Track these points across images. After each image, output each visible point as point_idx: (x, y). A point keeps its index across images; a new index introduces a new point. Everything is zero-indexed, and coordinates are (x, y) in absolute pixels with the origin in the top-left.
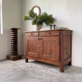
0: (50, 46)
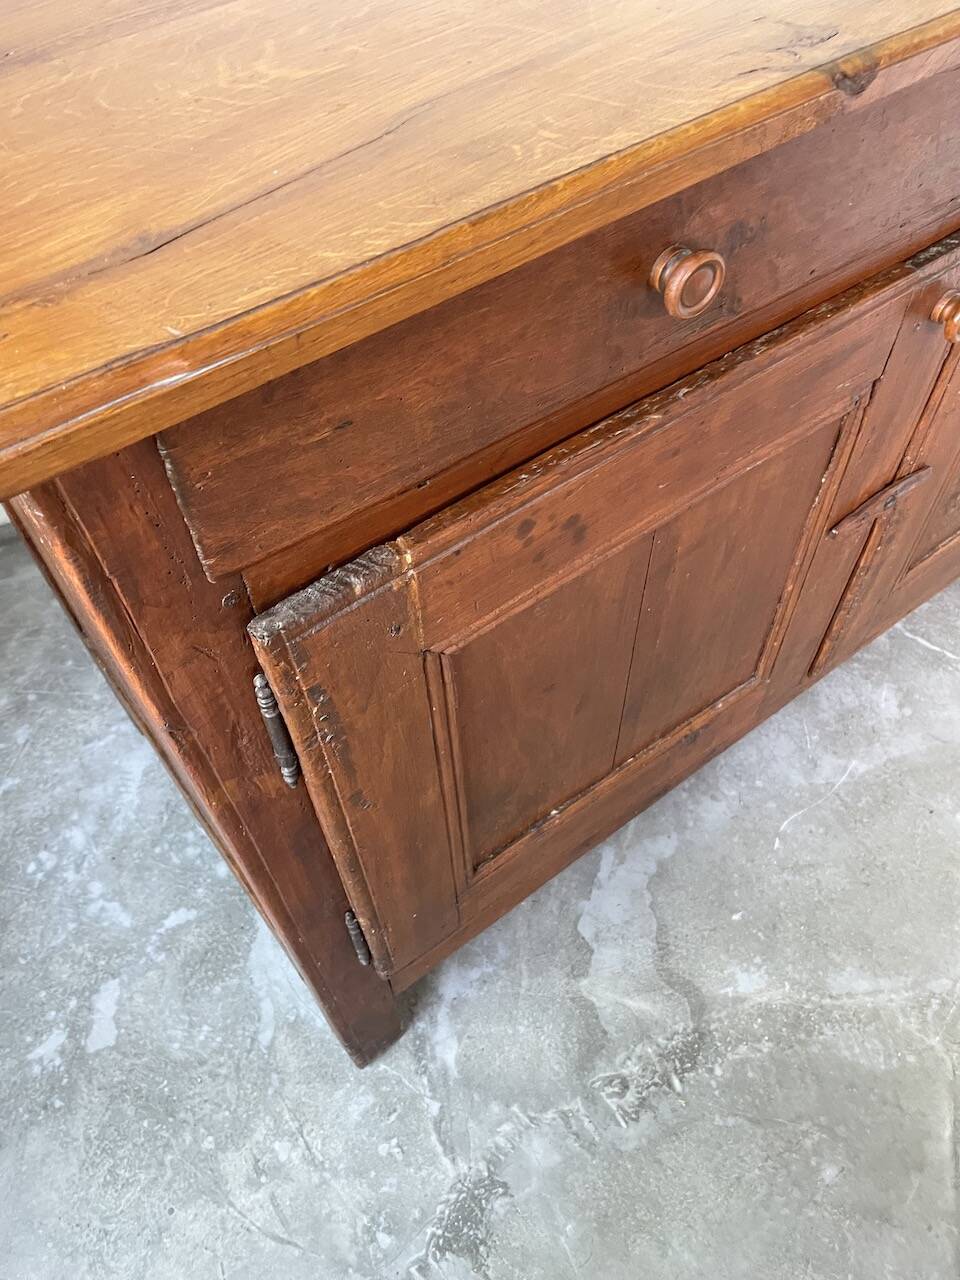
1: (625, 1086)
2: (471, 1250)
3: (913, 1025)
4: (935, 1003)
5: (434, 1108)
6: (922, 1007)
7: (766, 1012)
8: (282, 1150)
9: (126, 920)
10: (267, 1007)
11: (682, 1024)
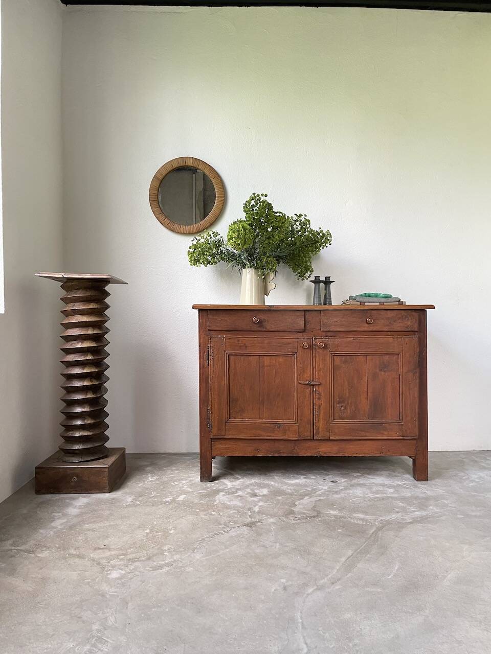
0: (375, 376)
1: (296, 517)
2: (251, 527)
3: (372, 521)
4: (379, 520)
5: (250, 514)
6: (375, 520)
7: (335, 516)
8: (213, 513)
9: (191, 490)
10: (218, 501)
11: (315, 514)
